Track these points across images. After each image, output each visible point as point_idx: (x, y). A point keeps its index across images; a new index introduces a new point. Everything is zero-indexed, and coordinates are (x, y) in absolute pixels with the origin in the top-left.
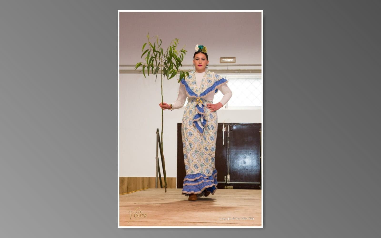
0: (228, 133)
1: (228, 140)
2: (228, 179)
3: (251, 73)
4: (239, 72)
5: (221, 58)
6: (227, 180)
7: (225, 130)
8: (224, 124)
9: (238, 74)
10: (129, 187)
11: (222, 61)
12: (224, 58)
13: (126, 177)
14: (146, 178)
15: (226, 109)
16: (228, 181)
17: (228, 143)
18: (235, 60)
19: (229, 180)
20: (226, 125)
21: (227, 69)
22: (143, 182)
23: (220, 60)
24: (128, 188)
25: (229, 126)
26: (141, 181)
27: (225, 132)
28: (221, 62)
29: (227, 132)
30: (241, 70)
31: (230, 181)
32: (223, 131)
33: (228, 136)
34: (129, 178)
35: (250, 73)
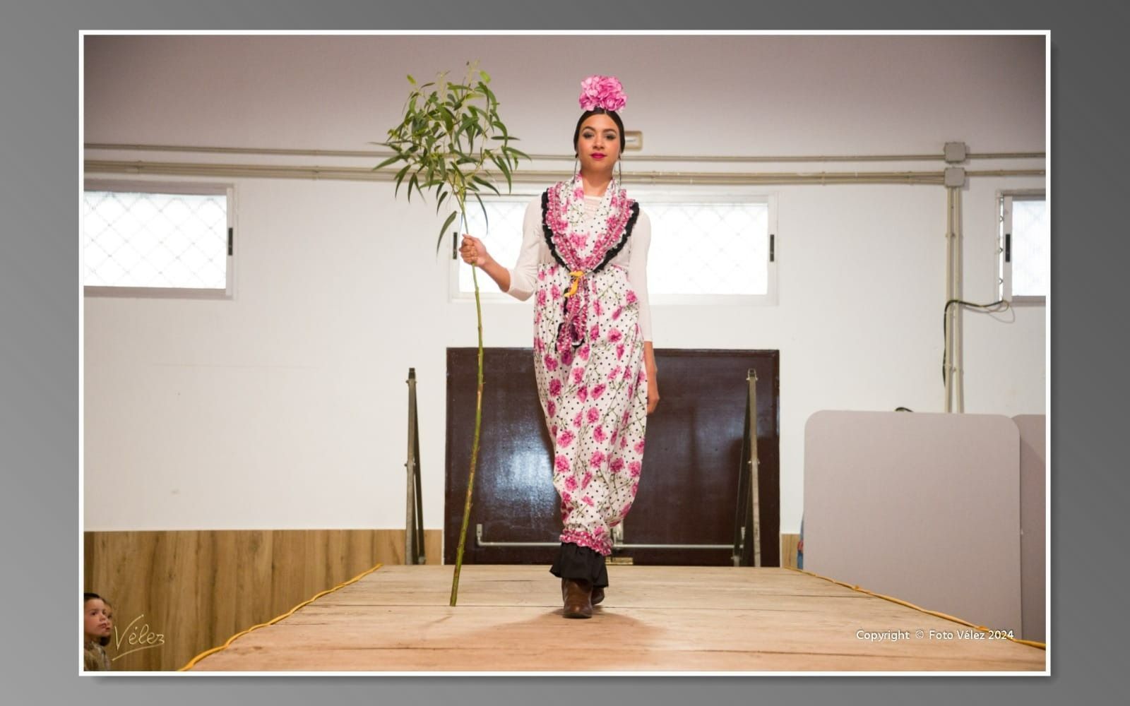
2: (616, 533)
3: (694, 184)
4: (655, 180)
6: (615, 535)
9: (652, 186)
10: (277, 565)
13: (266, 531)
14: (339, 531)
16: (618, 541)
18: (641, 141)
19: (622, 538)
22: (327, 546)
24: (273, 567)
26: (319, 542)
30: (661, 174)
31: (625, 542)
34: (276, 533)
35: (688, 184)
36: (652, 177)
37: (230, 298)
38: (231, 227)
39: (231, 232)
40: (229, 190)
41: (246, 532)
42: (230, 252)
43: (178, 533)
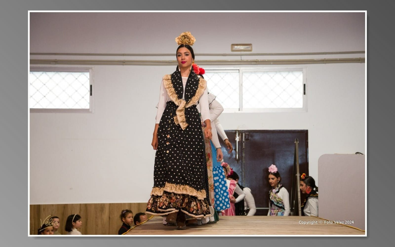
0: (244, 143)
1: (244, 152)
3: (273, 64)
5: (233, 45)
7: (239, 139)
8: (237, 132)
9: (256, 65)
10: (111, 217)
11: (234, 49)
12: (237, 45)
13: (106, 204)
14: (135, 203)
15: (240, 112)
17: (244, 157)
18: (252, 47)
20: (241, 133)
21: (240, 59)
23: (232, 48)
24: (109, 218)
25: (245, 134)
27: (239, 142)
28: (233, 51)
29: (242, 142)
30: (260, 61)
32: (236, 141)
33: (244, 148)
34: (110, 205)
35: (271, 64)
36: (256, 62)
37: (91, 112)
38: (91, 84)
39: (91, 86)
40: (90, 70)
41: (99, 204)
42: (91, 94)
43: (72, 204)
